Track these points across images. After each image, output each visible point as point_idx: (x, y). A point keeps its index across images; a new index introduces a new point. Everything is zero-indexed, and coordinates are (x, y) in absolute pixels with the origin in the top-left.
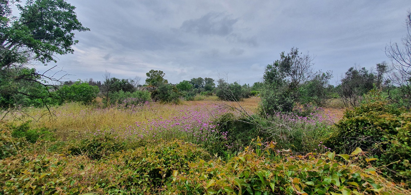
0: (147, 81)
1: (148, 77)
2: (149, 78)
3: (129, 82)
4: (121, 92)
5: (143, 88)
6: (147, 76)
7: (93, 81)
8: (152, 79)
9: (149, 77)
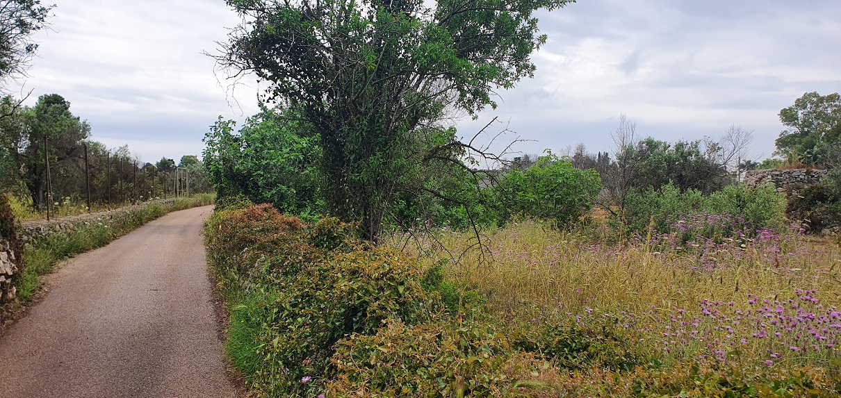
0: (783, 142)
1: (786, 128)
2: (793, 130)
3: (702, 153)
4: (671, 190)
5: (760, 176)
6: (783, 121)
7: (584, 154)
8: (807, 133)
9: (795, 124)
